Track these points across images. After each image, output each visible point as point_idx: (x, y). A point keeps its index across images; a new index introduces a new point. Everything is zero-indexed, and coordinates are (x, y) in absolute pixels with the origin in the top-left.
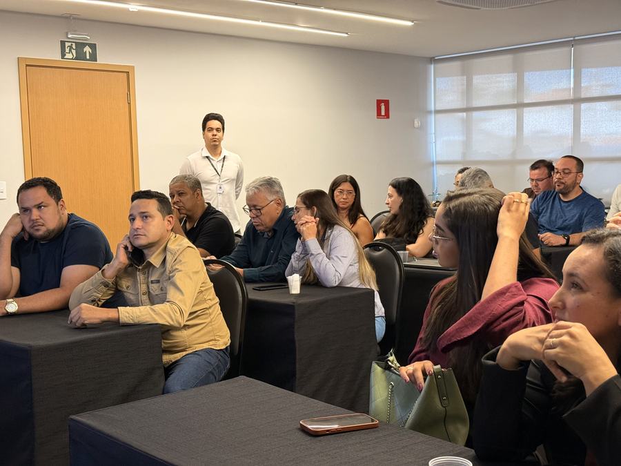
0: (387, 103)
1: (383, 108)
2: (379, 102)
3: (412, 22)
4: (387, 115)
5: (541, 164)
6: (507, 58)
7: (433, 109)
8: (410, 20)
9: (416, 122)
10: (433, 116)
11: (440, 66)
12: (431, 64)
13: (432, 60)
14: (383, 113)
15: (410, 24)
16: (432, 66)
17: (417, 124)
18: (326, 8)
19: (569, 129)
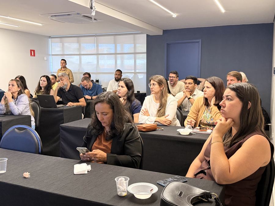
0: (34, 51)
1: (33, 53)
2: (31, 51)
3: (42, 24)
4: (34, 55)
5: (86, 74)
6: (75, 39)
7: (51, 54)
8: (40, 23)
9: (45, 58)
10: (51, 56)
11: (53, 39)
12: (50, 38)
13: (50, 37)
14: (33, 54)
15: (41, 25)
16: (50, 39)
17: (45, 59)
18: (10, 17)
19: (95, 62)
